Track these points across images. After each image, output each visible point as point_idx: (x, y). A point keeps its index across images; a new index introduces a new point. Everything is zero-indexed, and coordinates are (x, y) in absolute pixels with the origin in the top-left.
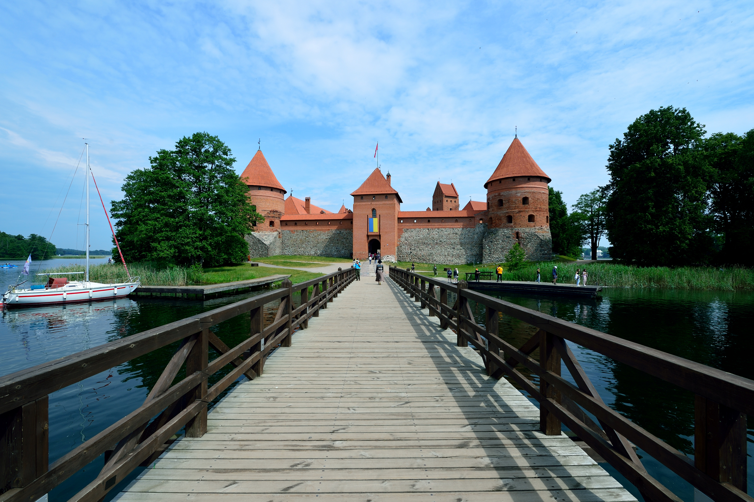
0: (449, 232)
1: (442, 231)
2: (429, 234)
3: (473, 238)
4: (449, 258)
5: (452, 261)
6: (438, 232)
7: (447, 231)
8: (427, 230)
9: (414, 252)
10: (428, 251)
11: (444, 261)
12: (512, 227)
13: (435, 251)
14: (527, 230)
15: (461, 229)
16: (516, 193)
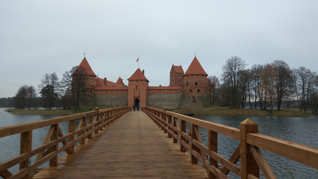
0: (168, 96)
2: (160, 96)
3: (178, 98)
5: (170, 108)
6: (164, 96)
10: (160, 103)
12: (191, 94)
13: (162, 103)
14: (197, 95)
15: (173, 94)
16: (193, 81)
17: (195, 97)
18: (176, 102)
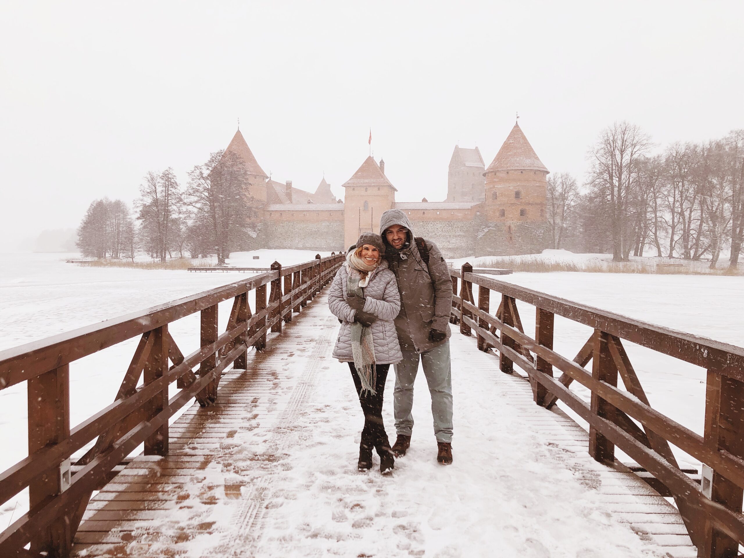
0: (444, 225)
1: (437, 223)
2: (424, 227)
6: (433, 225)
8: (422, 223)
12: (504, 220)
14: (519, 224)
15: (456, 222)
16: (509, 187)
17: (513, 229)
18: (463, 242)
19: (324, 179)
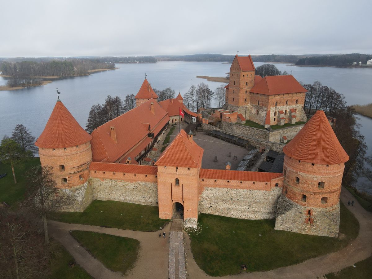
0: (246, 193)
1: (240, 191)
2: (228, 193)
3: (268, 199)
4: (245, 214)
5: (248, 216)
6: (236, 192)
7: (244, 192)
8: (226, 190)
9: (214, 206)
10: (227, 206)
11: (240, 216)
12: (304, 205)
13: (233, 207)
14: (319, 210)
15: (257, 191)
16: (314, 177)
17: (313, 213)
18: (262, 207)
19: (146, 79)
